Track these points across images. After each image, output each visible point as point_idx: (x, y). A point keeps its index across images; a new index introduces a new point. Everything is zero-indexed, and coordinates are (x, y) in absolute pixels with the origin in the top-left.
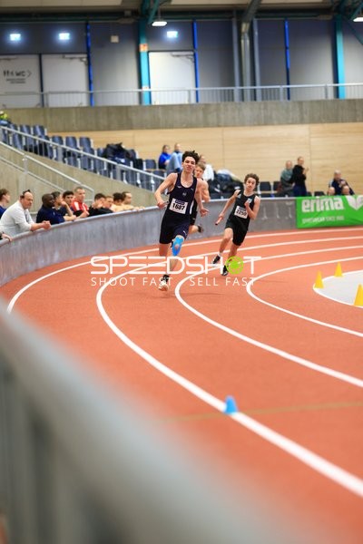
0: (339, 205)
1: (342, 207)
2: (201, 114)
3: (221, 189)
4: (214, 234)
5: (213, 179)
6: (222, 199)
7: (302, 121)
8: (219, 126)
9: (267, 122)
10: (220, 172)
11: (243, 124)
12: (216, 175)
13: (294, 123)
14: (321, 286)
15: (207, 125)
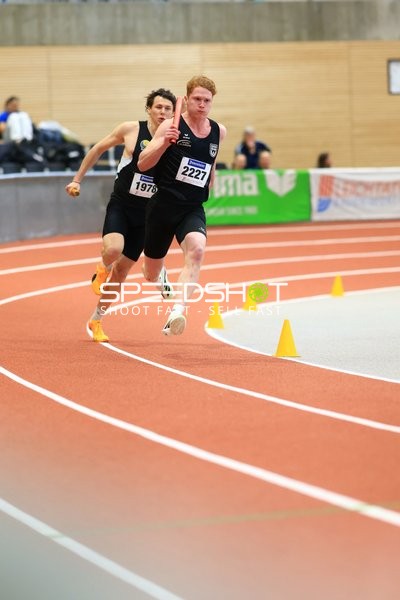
0: (250, 188)
1: (255, 191)
2: (9, 23)
3: (45, 156)
4: (32, 235)
5: (29, 136)
6: (47, 173)
7: (188, 39)
8: (41, 43)
9: (127, 38)
10: (43, 125)
11: (83, 41)
12: (35, 131)
13: (175, 40)
14: (217, 325)
15: (20, 42)
